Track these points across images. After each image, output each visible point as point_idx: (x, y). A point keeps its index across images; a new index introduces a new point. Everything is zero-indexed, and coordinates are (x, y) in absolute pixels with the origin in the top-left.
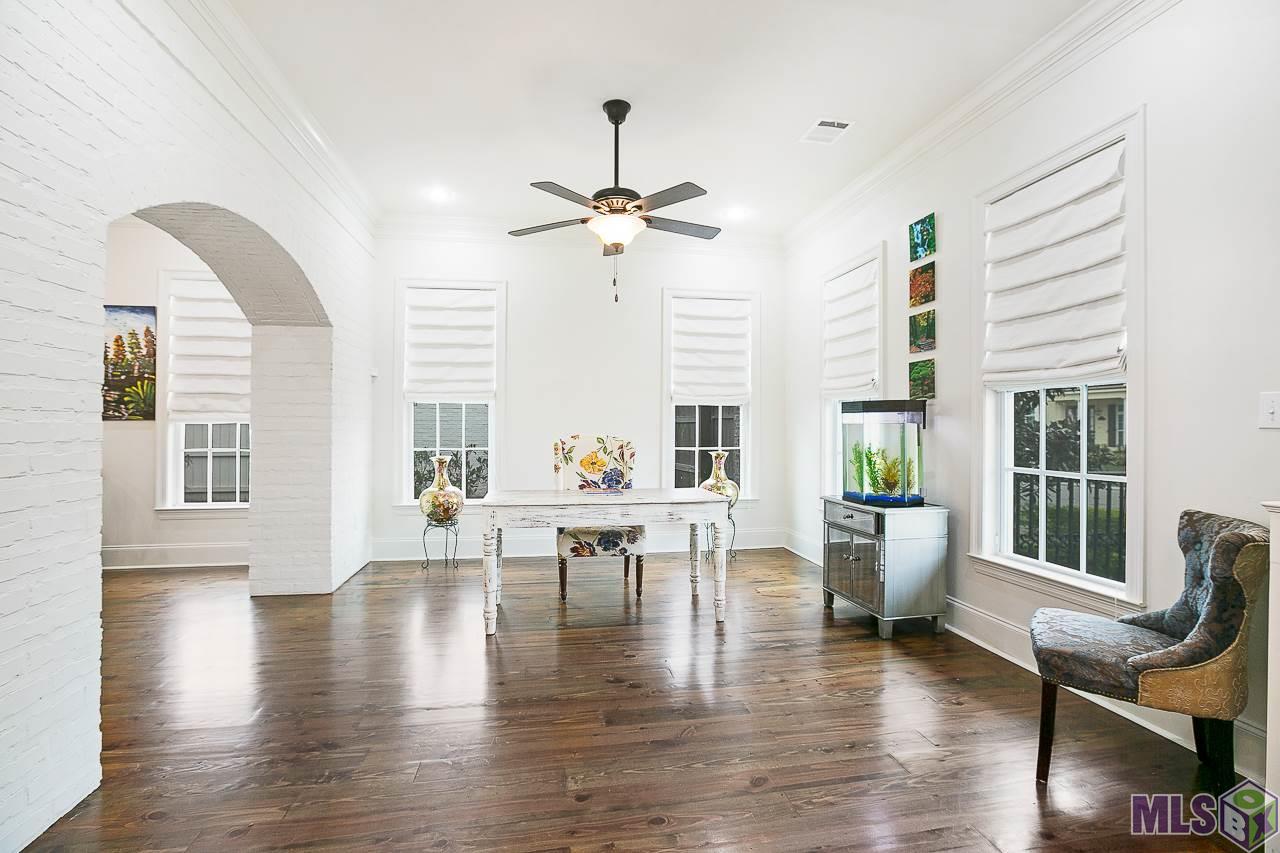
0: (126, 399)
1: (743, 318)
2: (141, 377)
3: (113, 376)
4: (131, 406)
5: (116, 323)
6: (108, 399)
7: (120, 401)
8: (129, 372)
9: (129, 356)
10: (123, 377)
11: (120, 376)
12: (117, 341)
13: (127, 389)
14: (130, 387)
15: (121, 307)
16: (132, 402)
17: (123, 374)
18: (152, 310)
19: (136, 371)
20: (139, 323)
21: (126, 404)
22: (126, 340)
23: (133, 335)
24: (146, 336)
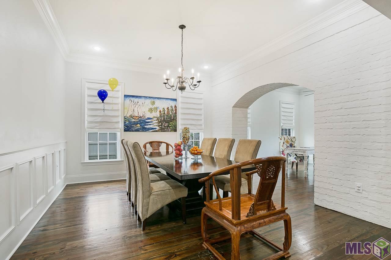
0: (170, 126)
1: (293, 109)
2: (173, 120)
3: (166, 119)
4: (171, 128)
5: (167, 103)
6: (165, 125)
7: (168, 126)
8: (170, 118)
9: (171, 113)
10: (169, 119)
11: (168, 119)
12: (167, 108)
13: (170, 123)
14: (171, 122)
15: (168, 99)
16: (171, 126)
17: (169, 118)
18: (175, 100)
19: (172, 118)
20: (173, 104)
21: (170, 127)
22: (170, 108)
23: (172, 107)
24: (175, 107)
